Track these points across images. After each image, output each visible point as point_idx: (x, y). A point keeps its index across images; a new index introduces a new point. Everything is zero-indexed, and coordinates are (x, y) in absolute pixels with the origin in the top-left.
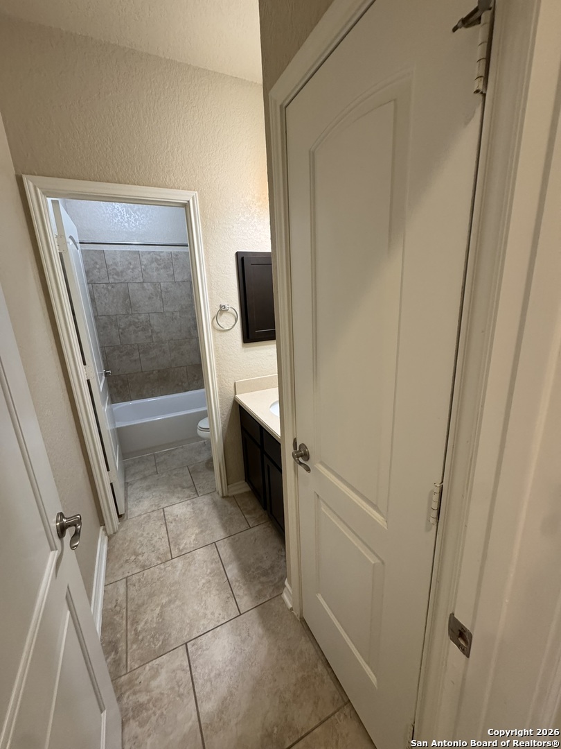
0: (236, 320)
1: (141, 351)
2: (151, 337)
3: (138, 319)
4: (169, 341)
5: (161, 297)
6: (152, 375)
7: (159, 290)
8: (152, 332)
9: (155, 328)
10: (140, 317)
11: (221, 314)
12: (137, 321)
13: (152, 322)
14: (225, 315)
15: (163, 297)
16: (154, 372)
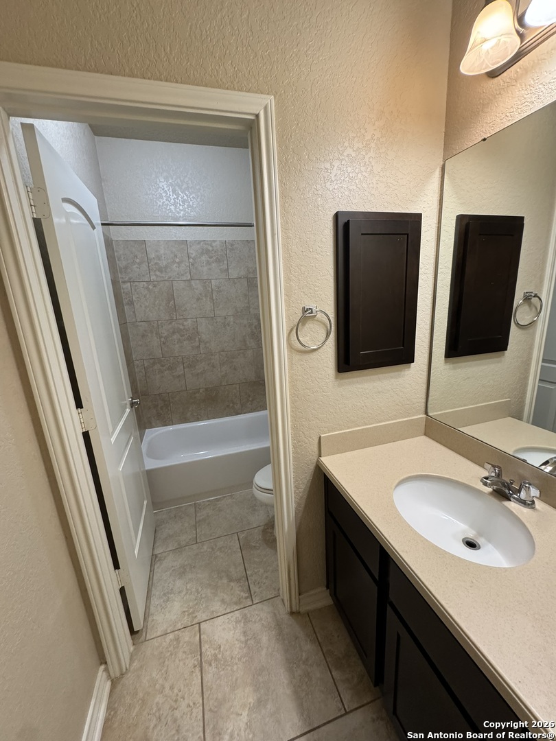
0: (328, 335)
1: (186, 365)
2: (198, 347)
3: (183, 325)
4: (219, 352)
5: (212, 298)
6: (197, 395)
7: (210, 289)
8: (200, 341)
9: (204, 336)
10: (185, 323)
11: (304, 324)
12: (182, 327)
13: (200, 329)
14: (310, 325)
15: (214, 298)
16: (201, 391)
